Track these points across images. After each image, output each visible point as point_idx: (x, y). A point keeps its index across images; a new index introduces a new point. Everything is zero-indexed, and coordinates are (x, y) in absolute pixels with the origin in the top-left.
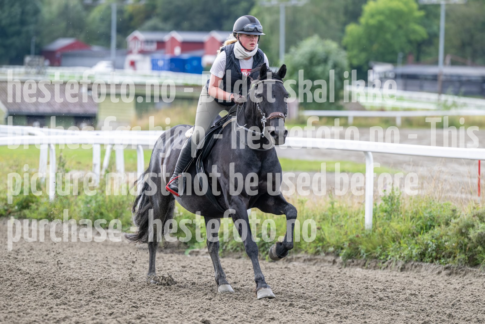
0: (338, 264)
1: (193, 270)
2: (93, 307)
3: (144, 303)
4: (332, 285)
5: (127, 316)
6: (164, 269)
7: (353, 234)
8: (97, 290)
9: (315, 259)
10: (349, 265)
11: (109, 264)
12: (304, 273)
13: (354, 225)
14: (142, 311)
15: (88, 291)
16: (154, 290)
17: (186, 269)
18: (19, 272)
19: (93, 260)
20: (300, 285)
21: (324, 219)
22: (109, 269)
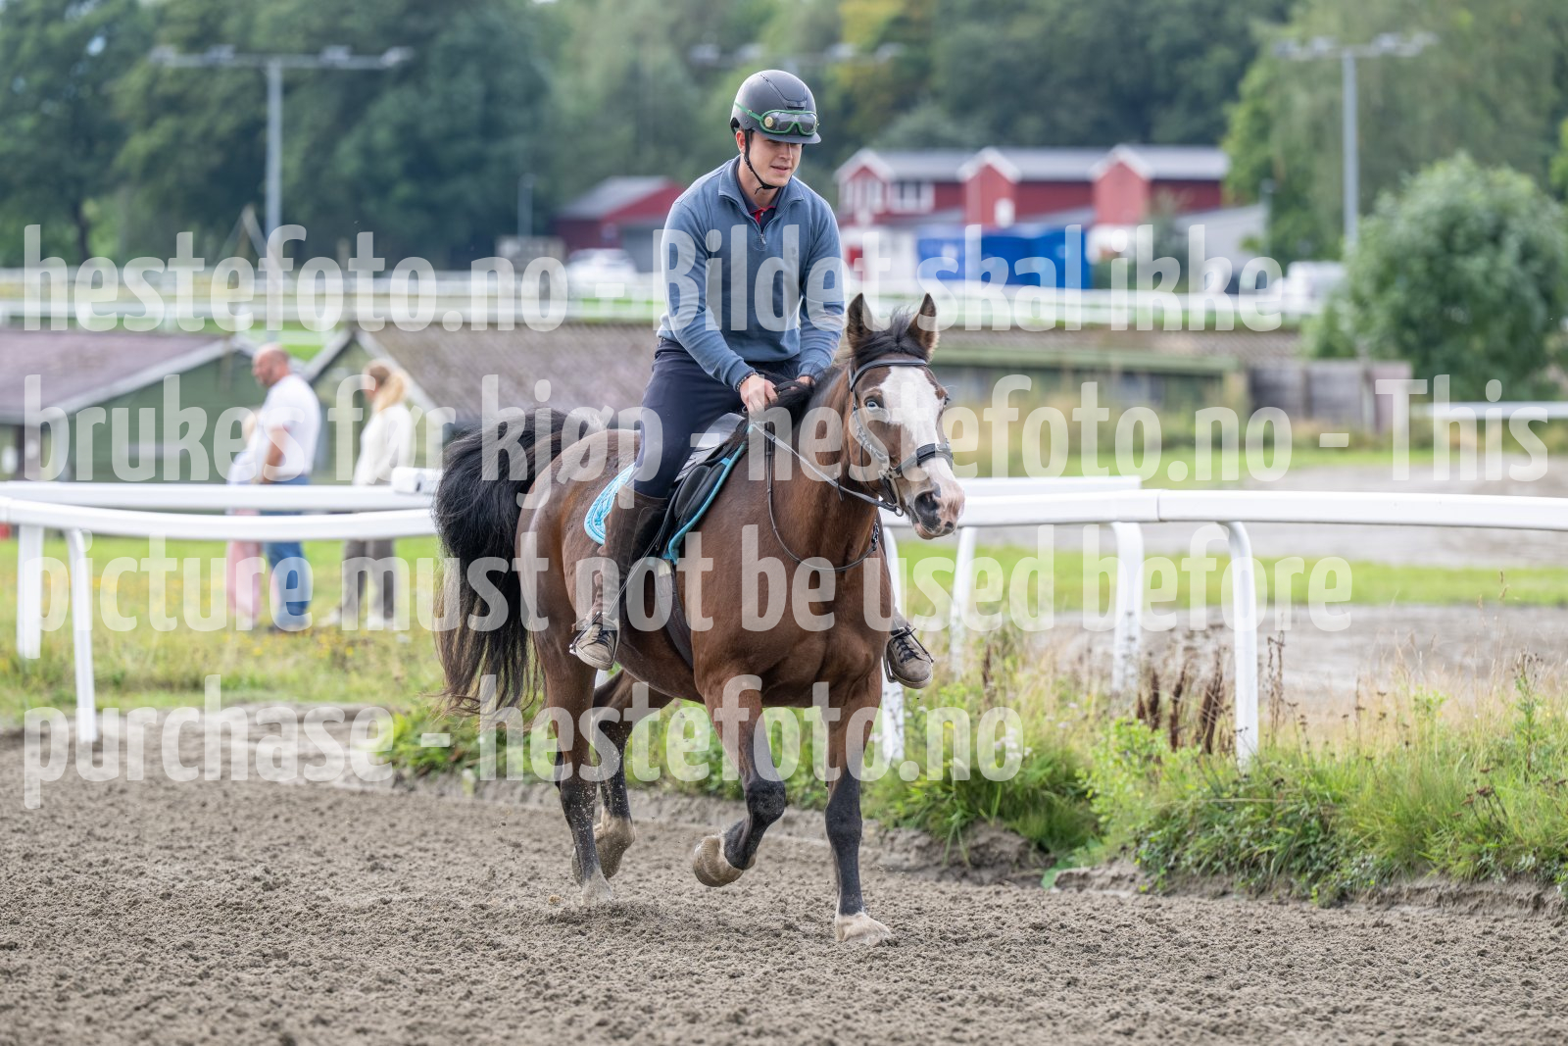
0: (1549, 910)
1: (1071, 939)
4: (1533, 980)
6: (974, 934)
8: (751, 1007)
9: (1474, 895)
11: (791, 921)
12: (1439, 942)
15: (726, 1010)
16: (942, 1004)
17: (1046, 933)
18: (495, 952)
20: (1427, 982)
21: (1501, 760)
22: (791, 939)
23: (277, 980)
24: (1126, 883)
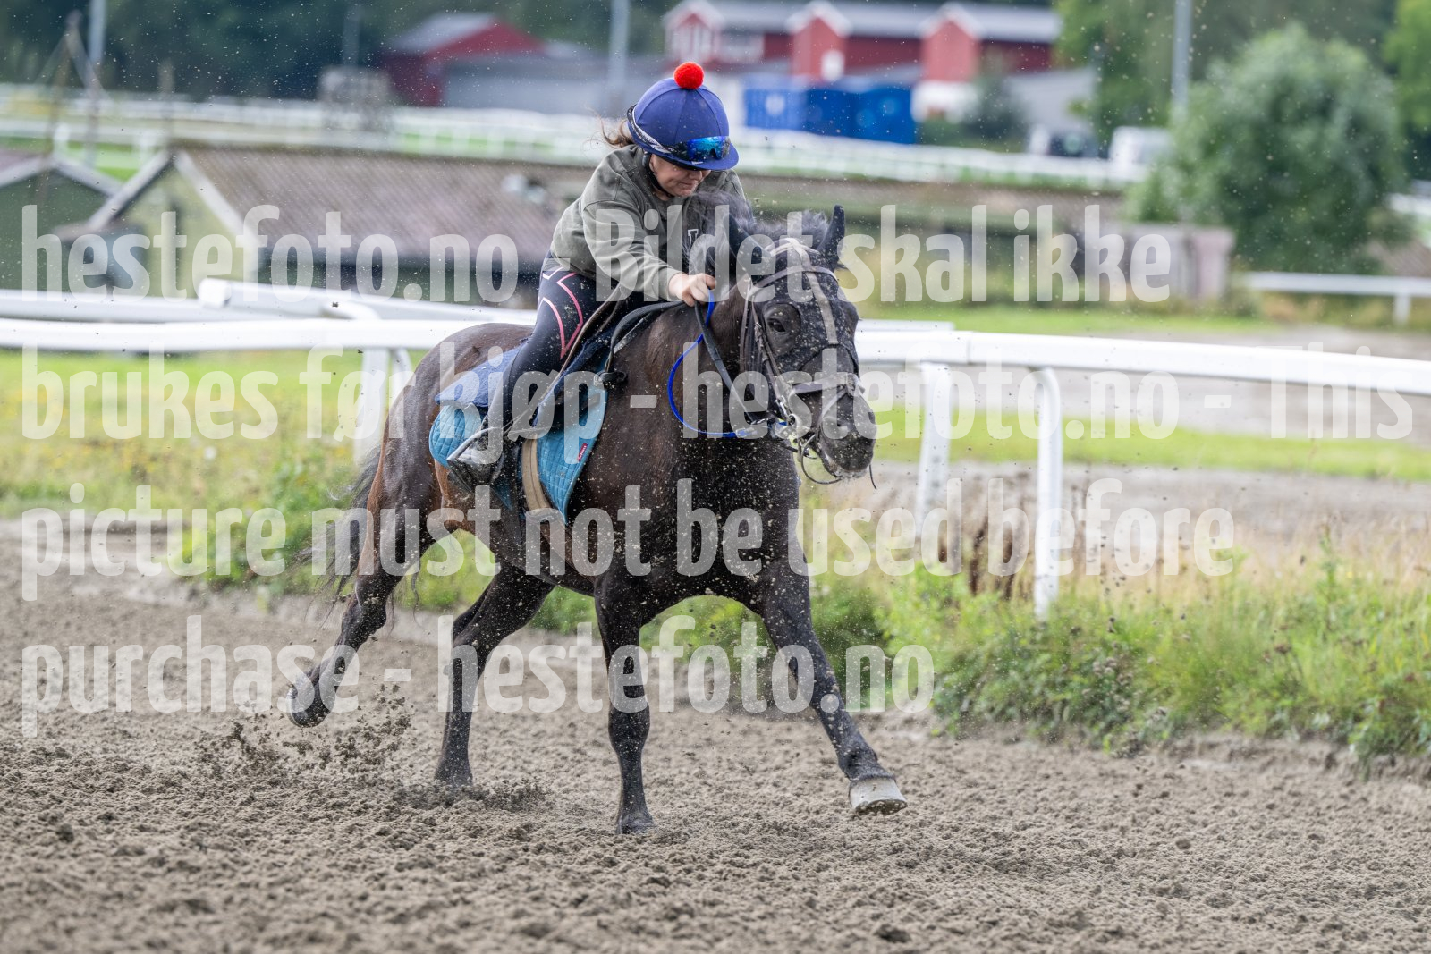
0: (1341, 769)
2: (520, 877)
3: (689, 871)
4: (1319, 834)
5: (633, 909)
6: (763, 767)
7: (1396, 671)
9: (1266, 752)
10: (1381, 773)
11: (578, 746)
12: (1228, 795)
13: (1402, 641)
14: (682, 896)
19: (526, 731)
20: (1214, 832)
21: (1300, 618)
22: (579, 761)
23: (58, 777)
24: (917, 727)
